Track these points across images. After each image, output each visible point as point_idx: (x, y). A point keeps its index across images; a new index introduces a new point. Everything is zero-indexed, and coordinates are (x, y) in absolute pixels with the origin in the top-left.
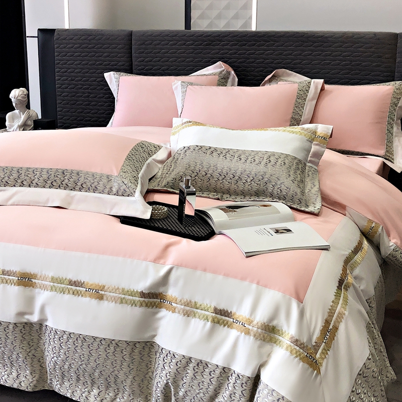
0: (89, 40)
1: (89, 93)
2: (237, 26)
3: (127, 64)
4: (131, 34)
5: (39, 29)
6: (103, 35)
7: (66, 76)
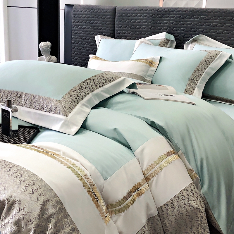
0: (91, 12)
4: (115, 8)
6: (99, 9)
7: (77, 36)
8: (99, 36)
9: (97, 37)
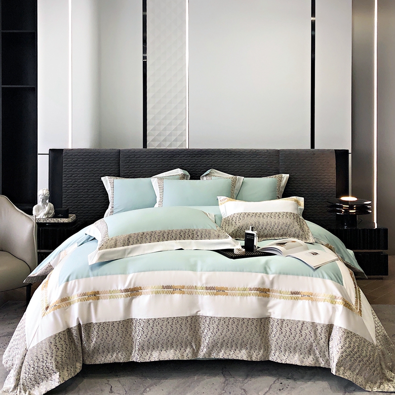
0: (90, 156)
1: (88, 189)
2: (176, 146)
3: (117, 170)
4: (119, 151)
5: (50, 149)
6: (99, 152)
7: (71, 179)
8: (107, 177)
9: (105, 179)
